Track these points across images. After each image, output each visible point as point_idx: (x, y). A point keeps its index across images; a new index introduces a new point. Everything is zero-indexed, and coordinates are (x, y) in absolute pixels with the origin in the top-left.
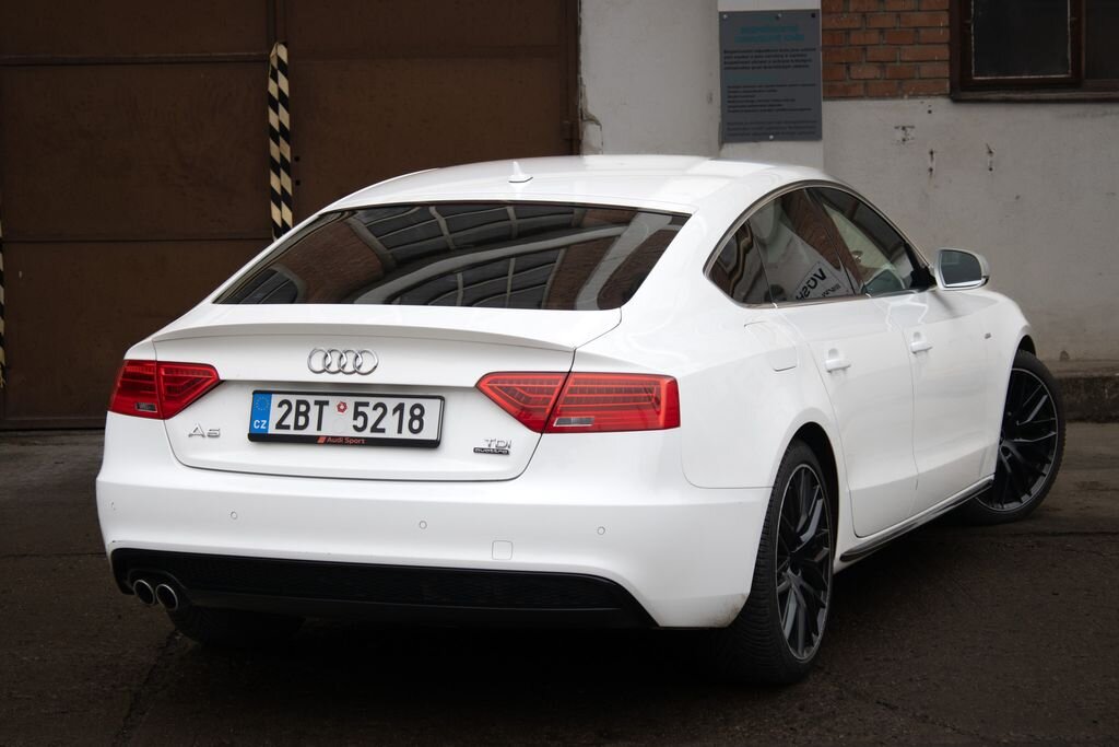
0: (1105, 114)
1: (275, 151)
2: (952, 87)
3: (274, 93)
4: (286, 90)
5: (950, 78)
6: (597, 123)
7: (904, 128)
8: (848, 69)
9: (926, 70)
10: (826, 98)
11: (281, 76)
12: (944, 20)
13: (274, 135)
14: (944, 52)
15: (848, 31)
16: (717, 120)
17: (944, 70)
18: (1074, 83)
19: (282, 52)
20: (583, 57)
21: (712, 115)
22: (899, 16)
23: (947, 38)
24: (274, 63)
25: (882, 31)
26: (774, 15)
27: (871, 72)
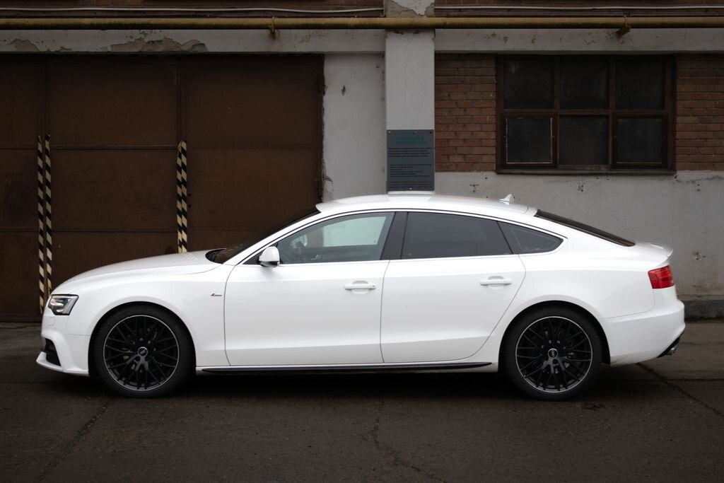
0: (567, 181)
1: (179, 191)
2: (497, 167)
3: (180, 164)
4: (185, 163)
5: (496, 163)
6: (331, 181)
7: (474, 186)
8: (448, 157)
9: (485, 159)
10: (437, 171)
11: (183, 156)
12: (493, 136)
13: (179, 184)
14: (493, 151)
15: (448, 140)
16: (386, 180)
17: (493, 159)
18: (554, 166)
19: (184, 145)
20: (324, 150)
21: (383, 177)
22: (472, 134)
23: (494, 144)
24: (180, 150)
25: (464, 140)
26: (413, 132)
27: (460, 159)
